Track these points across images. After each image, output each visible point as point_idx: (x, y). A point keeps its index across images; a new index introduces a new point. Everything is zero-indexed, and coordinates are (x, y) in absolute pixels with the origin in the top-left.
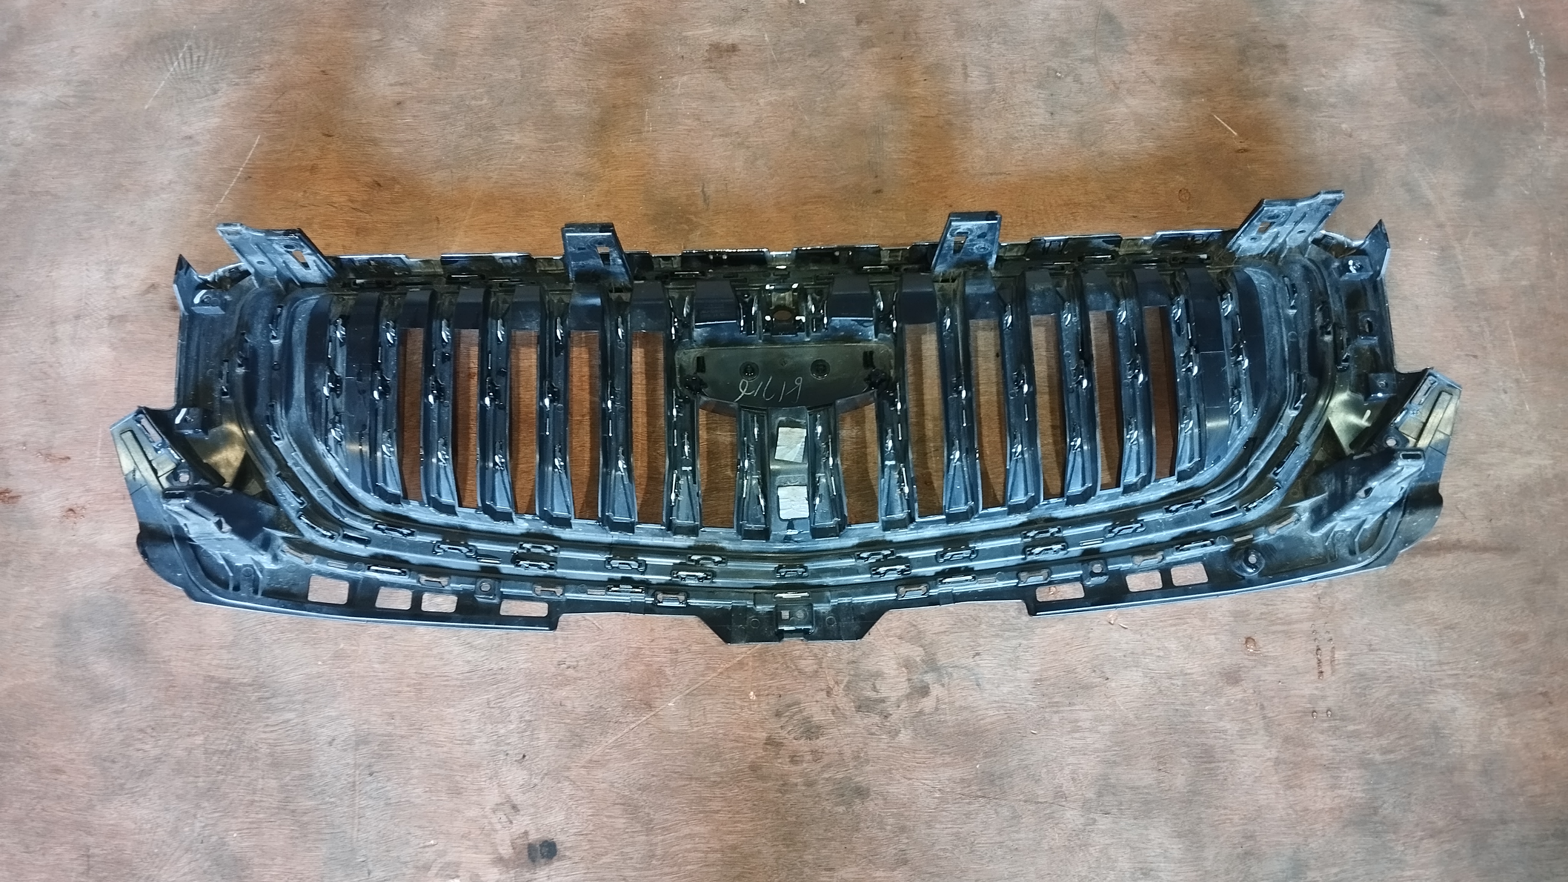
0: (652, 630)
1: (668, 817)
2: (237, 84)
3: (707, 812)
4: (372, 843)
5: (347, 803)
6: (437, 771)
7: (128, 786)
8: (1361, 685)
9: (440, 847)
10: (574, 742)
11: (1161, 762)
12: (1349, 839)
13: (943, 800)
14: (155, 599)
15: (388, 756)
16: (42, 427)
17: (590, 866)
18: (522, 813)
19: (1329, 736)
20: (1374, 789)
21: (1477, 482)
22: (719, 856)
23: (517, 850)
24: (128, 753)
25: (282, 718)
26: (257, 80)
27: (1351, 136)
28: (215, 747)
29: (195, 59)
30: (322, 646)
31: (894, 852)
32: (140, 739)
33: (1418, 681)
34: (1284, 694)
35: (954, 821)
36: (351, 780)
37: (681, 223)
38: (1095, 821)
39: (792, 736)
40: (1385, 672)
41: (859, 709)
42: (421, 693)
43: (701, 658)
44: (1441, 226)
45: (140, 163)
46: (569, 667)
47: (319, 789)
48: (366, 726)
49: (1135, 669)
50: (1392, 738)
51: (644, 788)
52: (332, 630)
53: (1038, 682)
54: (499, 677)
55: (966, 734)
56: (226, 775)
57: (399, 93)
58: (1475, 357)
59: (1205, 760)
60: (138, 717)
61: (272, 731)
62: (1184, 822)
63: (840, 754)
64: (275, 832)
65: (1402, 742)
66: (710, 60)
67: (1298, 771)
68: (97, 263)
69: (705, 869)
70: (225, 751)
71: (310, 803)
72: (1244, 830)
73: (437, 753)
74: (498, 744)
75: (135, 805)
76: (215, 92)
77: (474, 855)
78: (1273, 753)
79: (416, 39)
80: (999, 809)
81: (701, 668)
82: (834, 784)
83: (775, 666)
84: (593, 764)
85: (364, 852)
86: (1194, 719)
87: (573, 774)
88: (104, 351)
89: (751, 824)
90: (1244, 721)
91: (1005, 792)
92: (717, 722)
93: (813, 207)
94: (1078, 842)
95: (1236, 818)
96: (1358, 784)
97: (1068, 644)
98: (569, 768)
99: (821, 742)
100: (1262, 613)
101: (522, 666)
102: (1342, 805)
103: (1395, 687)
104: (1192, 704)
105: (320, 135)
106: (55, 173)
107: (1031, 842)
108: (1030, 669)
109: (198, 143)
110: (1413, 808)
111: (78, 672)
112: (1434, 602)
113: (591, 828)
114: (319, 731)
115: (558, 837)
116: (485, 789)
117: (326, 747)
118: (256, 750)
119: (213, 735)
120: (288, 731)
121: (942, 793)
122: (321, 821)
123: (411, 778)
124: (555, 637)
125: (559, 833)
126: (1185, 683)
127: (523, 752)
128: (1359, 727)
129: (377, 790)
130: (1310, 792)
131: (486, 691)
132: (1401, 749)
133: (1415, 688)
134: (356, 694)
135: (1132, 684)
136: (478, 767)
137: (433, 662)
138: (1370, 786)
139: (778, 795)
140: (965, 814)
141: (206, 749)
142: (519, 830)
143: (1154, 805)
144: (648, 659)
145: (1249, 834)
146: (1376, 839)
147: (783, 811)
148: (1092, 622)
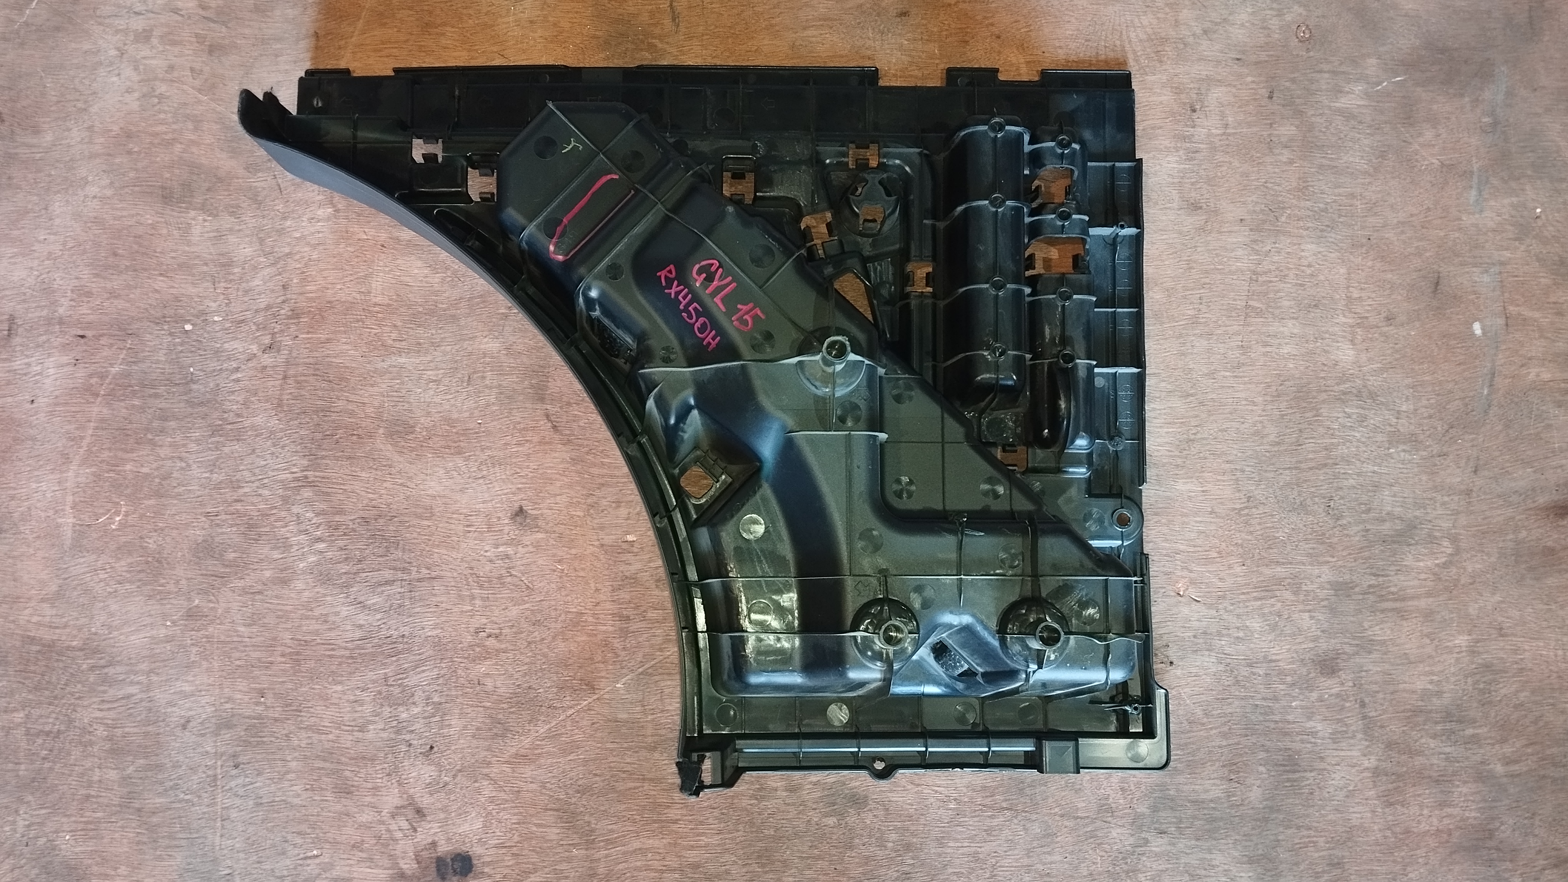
0: (597, 590)
1: (614, 827)
4: (238, 852)
5: (206, 801)
6: (321, 764)
8: (1486, 679)
9: (326, 859)
10: (495, 730)
11: (1233, 769)
12: (1457, 868)
13: (958, 813)
15: (258, 743)
18: (428, 818)
19: (1442, 742)
20: (1491, 808)
22: (677, 876)
23: (423, 865)
25: (121, 692)
28: (40, 727)
30: (172, 601)
31: (896, 875)
33: (1555, 675)
34: (1391, 688)
35: (972, 839)
36: (210, 773)
37: (642, 50)
38: (1147, 841)
40: (1516, 663)
42: (299, 665)
46: (489, 636)
47: (171, 783)
48: (228, 706)
49: (1207, 653)
50: (1518, 745)
51: (583, 791)
52: (184, 582)
54: (400, 647)
56: (54, 762)
59: (1288, 768)
61: (109, 709)
62: (1257, 844)
64: (117, 835)
65: (1529, 750)
67: (1401, 784)
70: (51, 732)
71: (161, 800)
72: (1331, 855)
73: (320, 741)
74: (398, 732)
77: (369, 870)
78: (1370, 762)
80: (1028, 825)
81: (658, 640)
82: (823, 789)
84: (522, 758)
85: (229, 862)
86: (1277, 718)
87: (494, 771)
89: (718, 837)
90: (1339, 721)
91: (1037, 804)
94: (1125, 867)
95: (1321, 841)
96: (1473, 801)
98: (489, 764)
100: (1370, 586)
101: (429, 634)
102: (1451, 827)
103: (1527, 682)
104: (1276, 699)
107: (1066, 866)
110: (1537, 832)
113: (516, 838)
114: (169, 710)
115: (474, 849)
116: (382, 787)
117: (178, 732)
118: (90, 732)
119: (36, 712)
120: (128, 709)
121: (958, 804)
122: (175, 823)
123: (287, 773)
124: (473, 597)
125: (476, 845)
126: (1268, 672)
127: (430, 742)
128: (1479, 731)
129: (244, 786)
130: (1414, 810)
131: (383, 664)
132: (1527, 760)
133: (1551, 684)
134: (216, 664)
135: (1202, 672)
136: (373, 760)
137: (314, 626)
138: (1487, 804)
139: (753, 802)
140: (985, 831)
141: (28, 729)
142: (425, 839)
143: (1221, 824)
144: (591, 627)
145: (1336, 860)
146: (1489, 869)
147: (758, 822)
148: (1156, 593)
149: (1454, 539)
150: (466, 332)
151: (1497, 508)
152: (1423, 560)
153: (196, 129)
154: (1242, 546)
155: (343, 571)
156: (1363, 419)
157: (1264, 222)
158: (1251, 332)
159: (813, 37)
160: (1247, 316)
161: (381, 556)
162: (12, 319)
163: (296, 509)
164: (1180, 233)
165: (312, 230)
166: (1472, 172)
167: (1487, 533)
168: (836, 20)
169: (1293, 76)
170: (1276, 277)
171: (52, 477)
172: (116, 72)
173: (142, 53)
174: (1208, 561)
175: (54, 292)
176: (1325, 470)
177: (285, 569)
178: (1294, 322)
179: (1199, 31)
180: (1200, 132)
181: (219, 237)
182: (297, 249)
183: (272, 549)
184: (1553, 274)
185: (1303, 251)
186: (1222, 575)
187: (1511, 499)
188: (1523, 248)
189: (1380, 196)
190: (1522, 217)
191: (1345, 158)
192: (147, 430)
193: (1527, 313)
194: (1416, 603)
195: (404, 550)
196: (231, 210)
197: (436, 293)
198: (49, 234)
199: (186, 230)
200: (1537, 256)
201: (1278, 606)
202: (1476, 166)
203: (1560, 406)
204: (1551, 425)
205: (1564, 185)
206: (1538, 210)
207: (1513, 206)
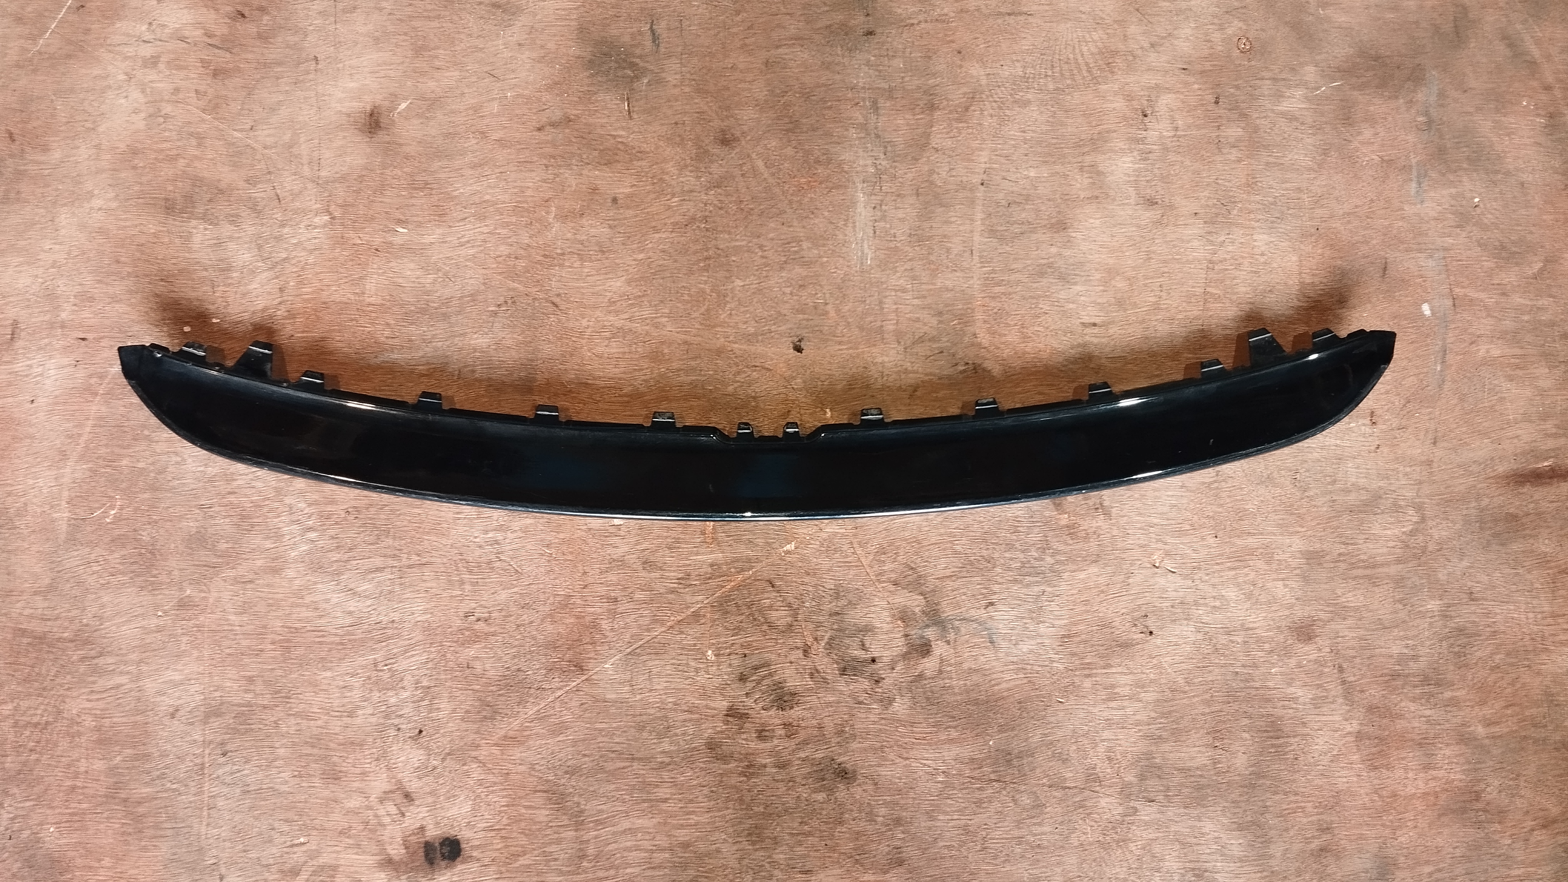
0: (585, 573)
1: (603, 807)
3: (651, 800)
4: (224, 841)
5: (193, 790)
6: (309, 750)
8: (1459, 642)
9: (313, 846)
10: (484, 713)
11: (1218, 737)
12: (1446, 831)
13: (947, 785)
15: (247, 731)
17: (503, 869)
18: (417, 803)
19: (1422, 705)
20: (1476, 770)
22: (667, 855)
23: (411, 850)
25: (112, 682)
28: (28, 719)
30: (164, 592)
31: (887, 849)
33: (1528, 637)
34: (1368, 653)
35: (961, 811)
36: (198, 761)
37: (624, 68)
38: (1136, 810)
39: (760, 705)
40: (1489, 626)
41: (843, 671)
42: (289, 652)
43: (646, 609)
44: (1548, 88)
46: (478, 620)
47: (158, 773)
48: (217, 694)
49: (1185, 622)
50: (1497, 707)
51: (572, 772)
52: (176, 573)
53: (1066, 638)
54: (390, 632)
55: (976, 702)
56: (40, 753)
59: (1271, 734)
61: (98, 700)
63: (820, 727)
64: (102, 827)
65: (1509, 712)
67: (1384, 748)
69: (649, 873)
70: (39, 724)
71: (147, 790)
72: (1319, 820)
73: (309, 727)
74: (387, 717)
77: (357, 857)
78: (1353, 726)
80: (1017, 796)
81: (646, 621)
82: (812, 764)
83: (740, 618)
84: (510, 740)
85: (214, 852)
86: (1257, 685)
87: (482, 753)
89: (707, 816)
90: (1319, 686)
91: (1025, 775)
92: (666, 688)
93: (787, 51)
94: (1116, 837)
95: (1309, 807)
96: (1457, 763)
97: (1102, 592)
98: (478, 746)
99: (796, 713)
100: (1340, 554)
101: (419, 619)
102: (1437, 789)
103: (1501, 645)
104: (1255, 666)
107: (1057, 837)
108: (1057, 622)
110: (1523, 793)
112: (1547, 541)
113: (505, 821)
114: (158, 699)
115: (463, 833)
116: (370, 772)
117: (166, 721)
118: (78, 723)
119: (23, 705)
120: (118, 699)
121: (947, 776)
122: (161, 813)
123: (275, 760)
124: (462, 582)
125: (464, 829)
126: (1246, 639)
127: (419, 726)
128: (1458, 694)
129: (232, 774)
130: (1399, 773)
131: (373, 650)
132: (1507, 721)
133: (1524, 646)
134: (206, 653)
135: (1181, 641)
136: (361, 745)
137: (305, 613)
138: (1471, 766)
139: (742, 779)
140: (975, 803)
141: (16, 721)
142: (414, 823)
143: (1209, 791)
144: (579, 610)
145: (1325, 826)
146: (1478, 831)
147: (747, 799)
148: (1132, 565)
149: (1419, 508)
150: (456, 329)
151: (1457, 478)
152: (1390, 529)
153: (199, 145)
154: (1213, 517)
155: (335, 559)
157: (1217, 215)
158: (1211, 316)
159: (786, 54)
161: (371, 544)
162: (15, 324)
163: (288, 500)
164: (1138, 226)
165: (309, 236)
166: (1411, 167)
167: (1450, 501)
168: (806, 39)
169: (1236, 83)
170: (1231, 265)
171: (48, 473)
172: (125, 94)
173: (150, 77)
174: (1181, 533)
175: (57, 297)
177: (277, 559)
179: (1146, 45)
180: (1152, 135)
181: (219, 244)
182: (294, 254)
183: (265, 539)
184: (1494, 258)
185: (1255, 241)
186: (1195, 546)
187: (1471, 469)
188: (1464, 234)
189: (1325, 189)
190: (1461, 206)
191: (1290, 156)
192: (144, 427)
193: (1473, 294)
194: (1386, 570)
195: (394, 538)
196: (231, 219)
197: (428, 293)
198: (55, 244)
199: (187, 238)
200: (1478, 241)
201: (1252, 575)
202: (1414, 161)
203: (1512, 380)
204: (1505, 398)
205: (1500, 176)
206: (1477, 200)
207: (1452, 197)
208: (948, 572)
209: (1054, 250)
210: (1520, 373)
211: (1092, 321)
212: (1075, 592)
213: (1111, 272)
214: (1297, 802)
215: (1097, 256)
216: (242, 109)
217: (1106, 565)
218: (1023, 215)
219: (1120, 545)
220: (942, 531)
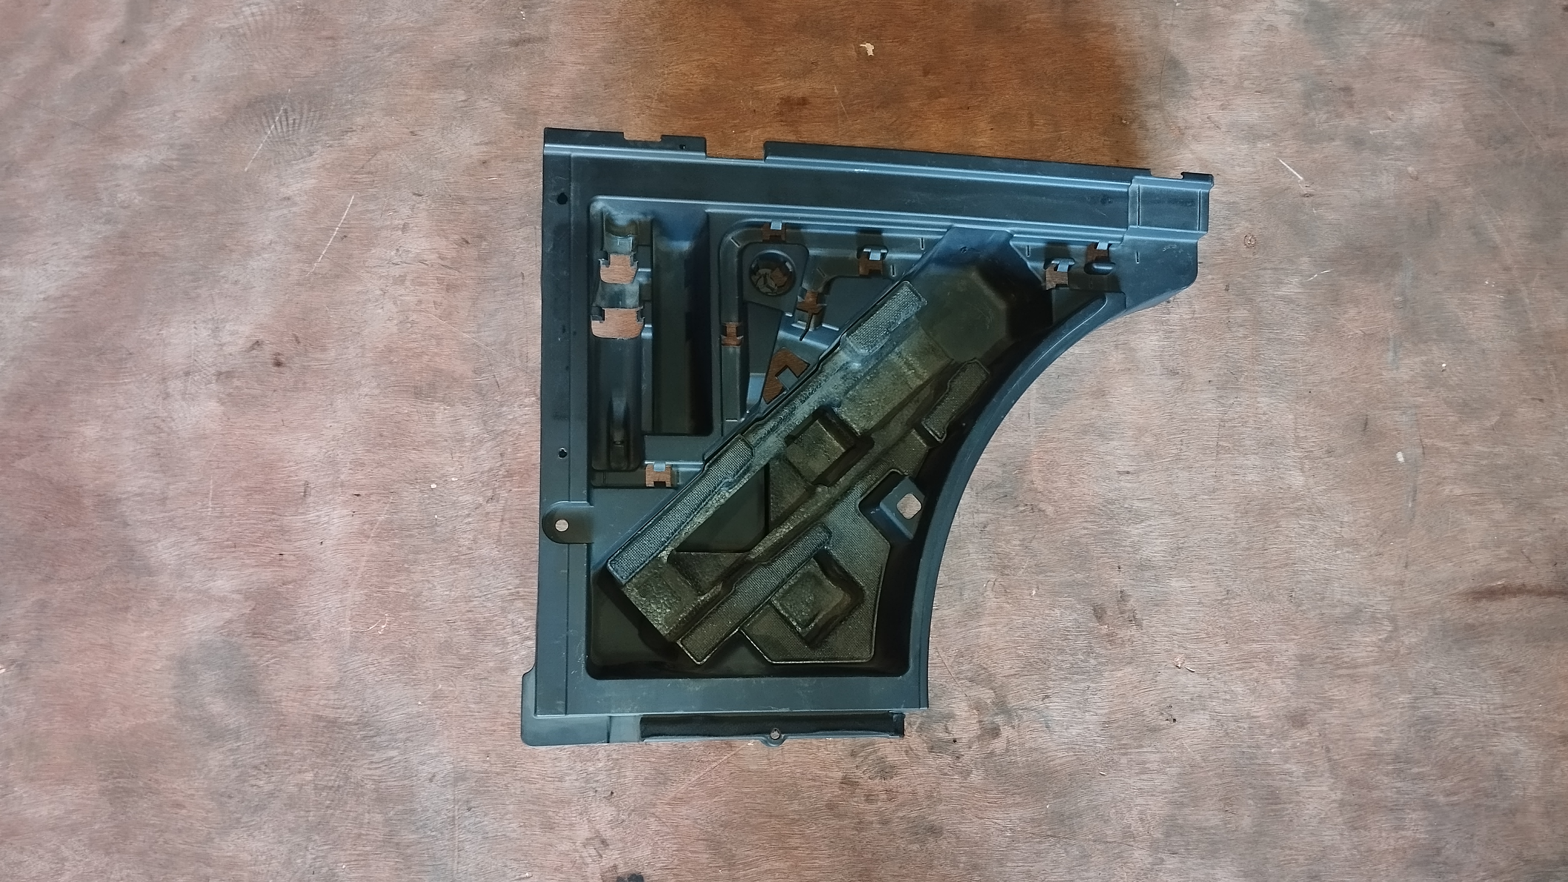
1: (749, 853)
2: (331, 146)
3: (785, 848)
4: (471, 875)
5: (447, 836)
6: (531, 807)
7: (244, 819)
8: (1425, 728)
10: (659, 779)
11: (1228, 802)
13: (1014, 839)
14: (266, 642)
15: (485, 792)
16: (157, 479)
18: (611, 847)
19: (1394, 778)
20: (1438, 831)
21: (1543, 526)
24: (243, 789)
25: (386, 755)
26: (350, 142)
27: (1417, 179)
28: (324, 783)
29: (291, 122)
30: (422, 686)
32: (254, 776)
33: (1482, 724)
34: (1350, 737)
35: (1025, 860)
36: (450, 815)
38: (1162, 860)
39: (868, 775)
40: (1449, 715)
41: (931, 749)
44: (1507, 269)
45: (242, 224)
47: (421, 824)
48: (463, 764)
49: (1202, 712)
50: (1455, 780)
51: (725, 825)
52: (431, 672)
53: (1106, 725)
55: (1036, 774)
56: (334, 809)
57: (484, 152)
58: (1541, 400)
59: (1271, 801)
60: (253, 755)
61: (376, 768)
62: (1250, 862)
63: (914, 793)
64: (381, 864)
65: (1466, 784)
66: (781, 113)
67: (1362, 813)
68: (204, 321)
70: (333, 787)
71: (414, 836)
72: (1310, 870)
73: (530, 789)
74: (587, 782)
75: (251, 838)
76: (311, 154)
78: (1337, 795)
79: (499, 99)
80: (1069, 849)
82: (908, 822)
84: (679, 800)
86: (1260, 762)
87: (658, 810)
88: (213, 406)
89: (828, 860)
90: (1310, 763)
91: (1074, 832)
95: (1301, 859)
96: (1422, 825)
97: (1136, 687)
98: (655, 805)
99: (894, 782)
100: (1328, 657)
102: (1406, 846)
103: (1459, 730)
104: (1258, 747)
105: (411, 195)
106: (162, 234)
108: (1099, 712)
109: (295, 204)
110: (1476, 849)
111: (196, 712)
112: (1499, 646)
113: (676, 862)
114: (419, 768)
115: (645, 870)
116: (576, 823)
117: (426, 784)
118: (362, 786)
119: (321, 773)
120: (390, 768)
121: (1013, 832)
122: (424, 853)
123: (506, 814)
125: (646, 867)
126: (1251, 725)
127: (611, 789)
128: (1423, 769)
129: (475, 824)
130: (1374, 833)
132: (1464, 792)
133: (1479, 731)
134: (454, 733)
135: (1199, 727)
136: (569, 803)
138: (1434, 828)
139: (854, 832)
140: (1035, 853)
141: (316, 785)
142: (609, 863)
143: (1221, 846)
145: (1314, 874)
147: (859, 848)
148: (1159, 666)
149: (1393, 620)
151: (1425, 595)
152: (1369, 636)
153: (438, 344)
154: (1224, 628)
156: (1313, 529)
157: (1227, 382)
158: (1222, 465)
160: (1218, 453)
162: (307, 484)
163: (510, 617)
164: (1163, 392)
165: (521, 413)
166: (1388, 339)
167: (1419, 614)
169: (1243, 273)
170: (1239, 423)
171: (336, 597)
172: (381, 306)
173: (399, 292)
174: (1199, 640)
176: (1287, 568)
177: (504, 661)
178: (1255, 456)
180: (1174, 318)
181: (456, 420)
182: (510, 427)
183: (494, 646)
184: (1458, 413)
185: (1258, 403)
186: (1210, 651)
187: (1436, 587)
189: (1316, 359)
190: (1431, 371)
191: (1288, 332)
192: (405, 561)
193: (1441, 444)
194: (1365, 670)
196: (463, 401)
198: (334, 422)
199: (432, 416)
200: (1444, 399)
201: (1256, 674)
202: (1391, 334)
203: (1471, 515)
204: (1465, 529)
205: (1464, 345)
206: (1444, 365)
207: (1424, 363)
208: (1012, 672)
209: (1094, 413)
210: (1478, 507)
211: (1126, 470)
212: (1112, 687)
213: (1141, 431)
214: (1291, 855)
215: (1129, 417)
216: (469, 316)
217: (1138, 666)
218: (1070, 385)
219: (1150, 650)
220: (1008, 639)
